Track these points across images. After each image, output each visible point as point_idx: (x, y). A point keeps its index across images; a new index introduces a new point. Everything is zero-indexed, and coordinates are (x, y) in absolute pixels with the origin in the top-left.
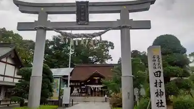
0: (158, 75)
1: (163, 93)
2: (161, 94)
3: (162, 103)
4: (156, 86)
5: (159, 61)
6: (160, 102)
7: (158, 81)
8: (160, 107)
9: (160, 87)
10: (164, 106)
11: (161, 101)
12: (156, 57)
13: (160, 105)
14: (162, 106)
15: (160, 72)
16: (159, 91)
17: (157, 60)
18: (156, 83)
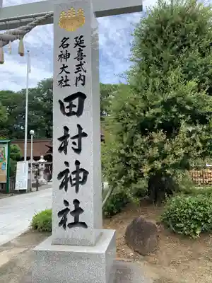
0: (75, 110)
1: (86, 173)
2: (78, 178)
3: (78, 210)
4: (63, 149)
5: (80, 56)
6: (72, 207)
7: (73, 132)
8: (71, 225)
9: (78, 151)
10: (84, 225)
11: (76, 202)
12: (72, 42)
13: (71, 219)
14: (76, 223)
15: (82, 96)
16: (72, 168)
17: (73, 51)
18: (64, 139)
